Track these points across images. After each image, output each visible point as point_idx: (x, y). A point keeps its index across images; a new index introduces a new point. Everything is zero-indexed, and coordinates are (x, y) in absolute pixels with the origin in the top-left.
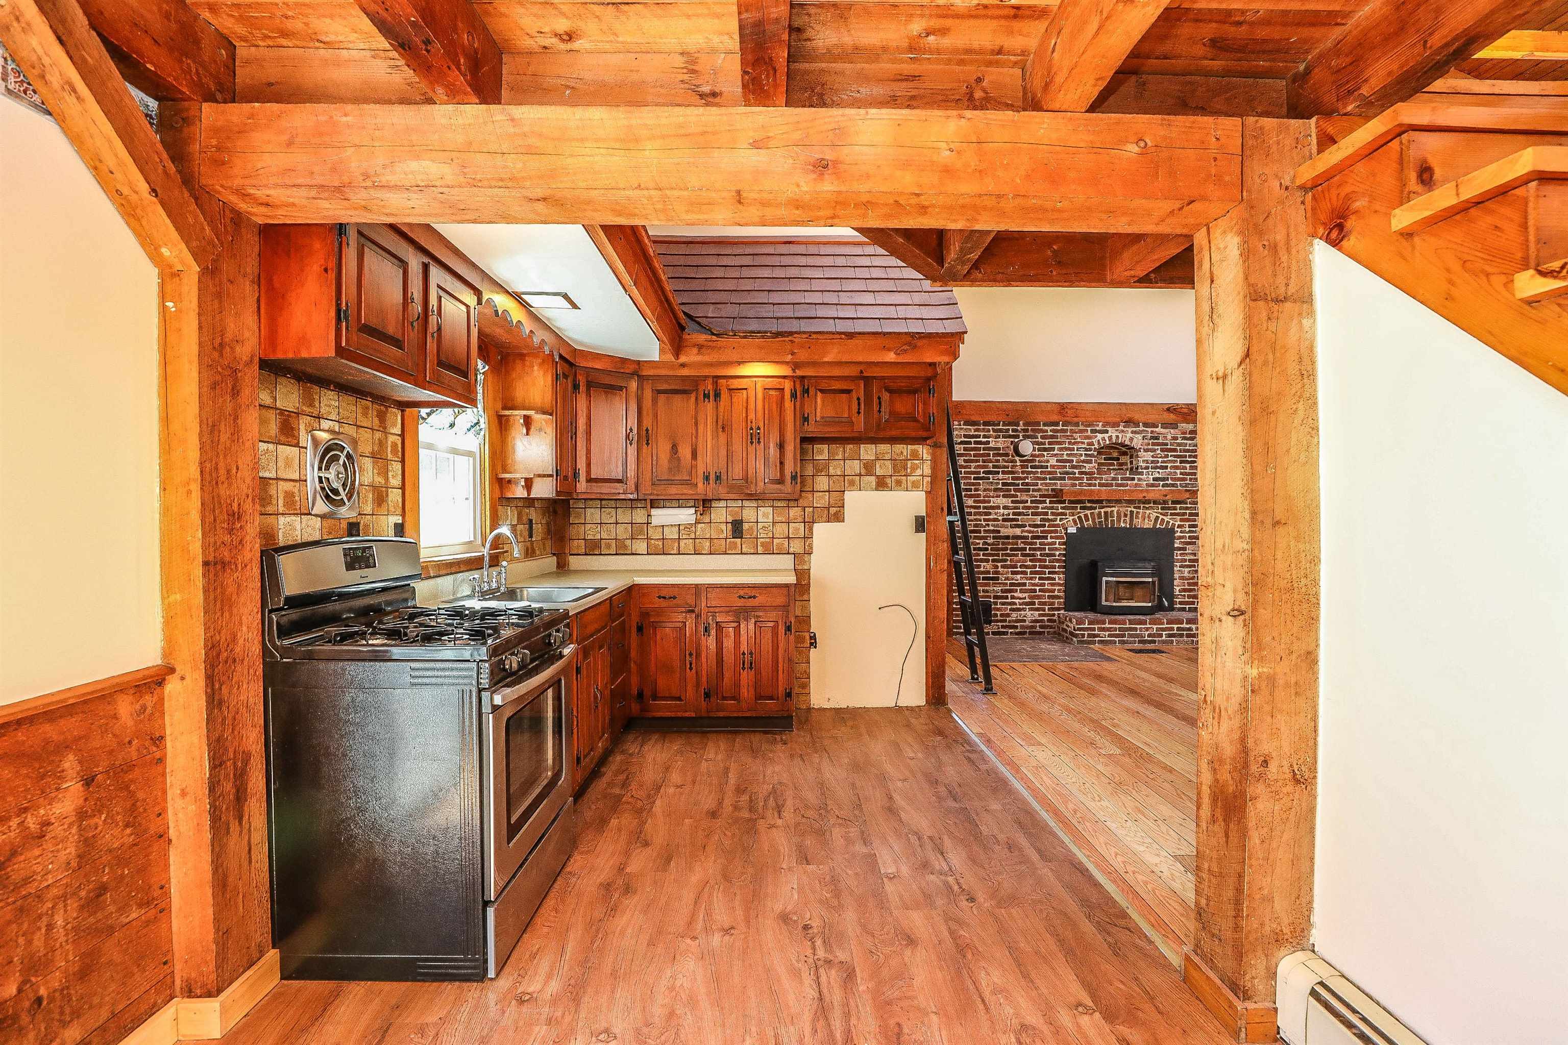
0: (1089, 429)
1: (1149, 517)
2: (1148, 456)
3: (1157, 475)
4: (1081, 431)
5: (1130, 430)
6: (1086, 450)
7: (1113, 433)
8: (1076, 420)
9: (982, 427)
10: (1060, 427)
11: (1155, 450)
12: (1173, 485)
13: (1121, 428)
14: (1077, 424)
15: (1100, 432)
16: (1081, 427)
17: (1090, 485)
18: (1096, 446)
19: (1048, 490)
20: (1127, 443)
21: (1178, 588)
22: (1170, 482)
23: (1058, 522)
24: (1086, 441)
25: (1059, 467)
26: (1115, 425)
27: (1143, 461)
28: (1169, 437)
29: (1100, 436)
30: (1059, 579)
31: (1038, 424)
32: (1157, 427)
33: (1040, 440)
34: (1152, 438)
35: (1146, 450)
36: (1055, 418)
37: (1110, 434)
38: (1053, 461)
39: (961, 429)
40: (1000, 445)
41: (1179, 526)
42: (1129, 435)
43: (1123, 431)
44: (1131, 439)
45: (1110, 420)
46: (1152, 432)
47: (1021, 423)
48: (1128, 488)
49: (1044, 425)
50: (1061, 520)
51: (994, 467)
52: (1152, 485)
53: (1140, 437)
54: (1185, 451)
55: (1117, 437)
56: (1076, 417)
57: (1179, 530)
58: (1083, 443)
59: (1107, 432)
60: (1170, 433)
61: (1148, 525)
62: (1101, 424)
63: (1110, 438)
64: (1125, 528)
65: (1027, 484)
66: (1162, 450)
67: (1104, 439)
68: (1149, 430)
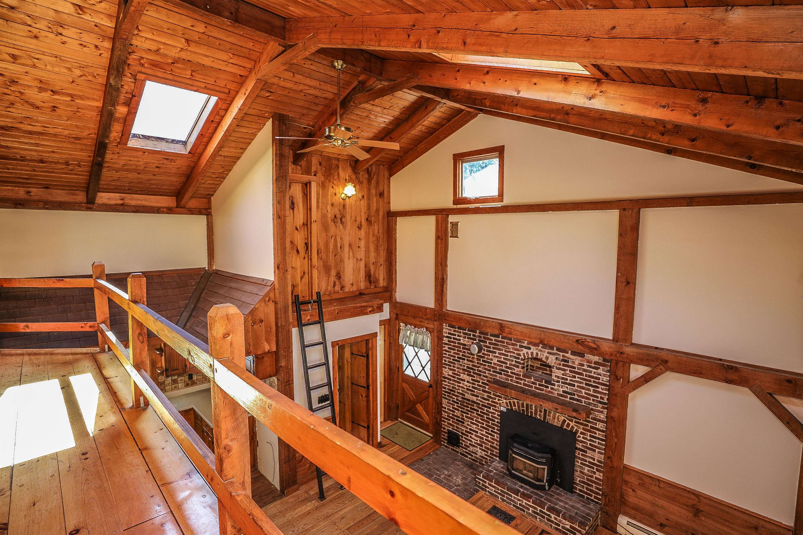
0: (518, 344)
1: (558, 419)
2: (559, 373)
3: (566, 390)
4: (513, 344)
5: (547, 351)
6: (516, 358)
7: (534, 350)
8: (510, 336)
9: (457, 330)
10: (500, 339)
11: (564, 370)
12: (578, 400)
13: (540, 348)
14: (510, 339)
15: (525, 347)
16: (513, 342)
17: (517, 382)
18: (522, 357)
19: (491, 378)
20: (544, 359)
21: (579, 479)
22: (576, 397)
23: (496, 401)
24: (516, 352)
25: (498, 365)
26: (536, 345)
27: (556, 376)
28: (577, 362)
29: (525, 351)
30: (497, 437)
31: (487, 334)
32: (567, 353)
33: (488, 344)
34: (563, 360)
35: (558, 369)
36: (496, 332)
37: (532, 351)
38: (495, 361)
39: (447, 329)
40: (465, 343)
41: (582, 433)
42: (546, 354)
43: (541, 351)
44: (547, 358)
45: (533, 340)
46: (563, 356)
47: (478, 331)
48: (544, 392)
49: (491, 336)
50: (499, 400)
51: (463, 355)
52: (562, 396)
53: (554, 357)
54: (590, 376)
55: (537, 354)
56: (510, 334)
57: (582, 436)
58: (514, 353)
59: (530, 349)
60: (577, 360)
61: (557, 423)
62: (526, 342)
63: (532, 353)
64: (540, 420)
65: (480, 371)
66: (571, 371)
67: (527, 353)
68: (561, 354)
